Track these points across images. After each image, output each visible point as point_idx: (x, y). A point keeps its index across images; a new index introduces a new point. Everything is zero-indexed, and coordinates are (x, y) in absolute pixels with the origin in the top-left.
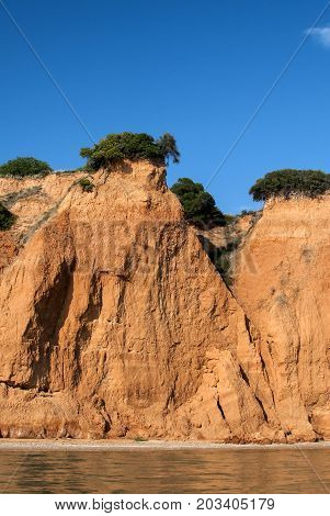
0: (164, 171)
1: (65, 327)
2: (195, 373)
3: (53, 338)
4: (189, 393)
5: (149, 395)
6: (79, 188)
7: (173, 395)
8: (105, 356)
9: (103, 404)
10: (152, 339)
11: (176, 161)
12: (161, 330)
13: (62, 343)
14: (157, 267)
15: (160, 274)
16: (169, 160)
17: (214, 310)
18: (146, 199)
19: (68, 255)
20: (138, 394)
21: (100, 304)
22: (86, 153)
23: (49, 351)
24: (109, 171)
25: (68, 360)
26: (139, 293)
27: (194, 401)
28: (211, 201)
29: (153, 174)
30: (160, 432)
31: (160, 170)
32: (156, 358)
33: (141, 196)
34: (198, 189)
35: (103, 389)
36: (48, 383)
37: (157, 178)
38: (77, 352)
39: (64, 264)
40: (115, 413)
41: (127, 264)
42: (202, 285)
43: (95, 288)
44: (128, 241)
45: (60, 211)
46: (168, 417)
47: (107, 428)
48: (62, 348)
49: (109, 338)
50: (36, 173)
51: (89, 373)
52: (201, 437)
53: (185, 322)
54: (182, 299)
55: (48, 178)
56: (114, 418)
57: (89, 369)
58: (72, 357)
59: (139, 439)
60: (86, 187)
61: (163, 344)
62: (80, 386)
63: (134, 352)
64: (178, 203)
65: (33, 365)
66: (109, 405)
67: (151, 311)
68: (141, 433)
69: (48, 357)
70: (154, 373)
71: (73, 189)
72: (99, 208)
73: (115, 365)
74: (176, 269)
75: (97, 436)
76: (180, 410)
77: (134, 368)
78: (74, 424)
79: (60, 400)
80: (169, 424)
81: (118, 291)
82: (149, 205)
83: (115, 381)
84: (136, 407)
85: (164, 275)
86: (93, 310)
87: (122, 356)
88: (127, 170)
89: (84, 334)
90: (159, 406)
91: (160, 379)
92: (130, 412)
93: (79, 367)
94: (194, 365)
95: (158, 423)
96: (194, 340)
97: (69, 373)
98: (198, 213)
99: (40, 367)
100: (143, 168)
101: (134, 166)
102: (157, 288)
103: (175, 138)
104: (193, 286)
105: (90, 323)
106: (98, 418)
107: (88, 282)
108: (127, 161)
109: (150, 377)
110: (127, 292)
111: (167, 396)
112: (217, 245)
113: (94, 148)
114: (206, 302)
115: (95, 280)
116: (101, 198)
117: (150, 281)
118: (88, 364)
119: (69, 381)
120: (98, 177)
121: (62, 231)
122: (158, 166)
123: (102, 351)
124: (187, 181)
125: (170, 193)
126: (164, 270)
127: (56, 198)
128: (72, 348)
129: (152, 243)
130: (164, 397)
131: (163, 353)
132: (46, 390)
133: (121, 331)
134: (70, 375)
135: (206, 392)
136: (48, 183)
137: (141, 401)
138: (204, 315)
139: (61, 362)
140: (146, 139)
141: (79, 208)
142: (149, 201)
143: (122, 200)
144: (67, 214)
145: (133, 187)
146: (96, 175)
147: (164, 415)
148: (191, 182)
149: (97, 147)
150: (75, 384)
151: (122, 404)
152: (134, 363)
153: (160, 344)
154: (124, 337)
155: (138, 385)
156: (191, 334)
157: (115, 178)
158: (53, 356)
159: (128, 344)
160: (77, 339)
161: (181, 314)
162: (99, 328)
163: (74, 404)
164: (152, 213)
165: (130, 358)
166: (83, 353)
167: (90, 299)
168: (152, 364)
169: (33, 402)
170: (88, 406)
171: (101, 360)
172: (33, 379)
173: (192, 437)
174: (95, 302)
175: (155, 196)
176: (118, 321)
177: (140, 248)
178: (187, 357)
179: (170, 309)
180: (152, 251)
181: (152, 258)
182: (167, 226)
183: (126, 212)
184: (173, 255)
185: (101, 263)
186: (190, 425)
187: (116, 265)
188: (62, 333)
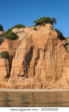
2: (61, 73)
3: (29, 65)
4: (60, 78)
5: (51, 78)
6: (34, 30)
7: (56, 78)
8: (41, 69)
9: (40, 80)
10: (51, 65)
11: (56, 24)
12: (53, 63)
13: (31, 66)
14: (52, 48)
15: (53, 50)
16: (54, 23)
17: (65, 58)
19: (32, 45)
20: (48, 78)
21: (39, 57)
22: (35, 22)
23: (28, 68)
24: (40, 26)
25: (32, 70)
26: (48, 54)
27: (61, 80)
29: (51, 26)
30: (54, 87)
31: (52, 26)
32: (52, 69)
33: (48, 31)
35: (40, 77)
36: (28, 75)
37: (52, 27)
38: (34, 68)
39: (31, 47)
40: (43, 82)
41: (46, 47)
42: (62, 52)
43: (38, 53)
44: (46, 41)
45: (29, 35)
46: (55, 83)
47: (42, 86)
48: (31, 67)
49: (41, 65)
50: (22, 27)
51: (37, 73)
52: (63, 88)
53: (59, 61)
54: (58, 56)
55: (25, 28)
56: (43, 84)
57: (37, 72)
58: (33, 69)
59: (49, 89)
60: (35, 29)
61: (54, 66)
62: (35, 76)
63: (47, 68)
65: (24, 71)
66: (42, 81)
67: (51, 58)
68: (49, 87)
69: (28, 69)
70: (52, 73)
71: (32, 30)
72: (39, 34)
73: (43, 71)
74: (56, 49)
75: (40, 88)
76: (58, 82)
77: (48, 72)
78: (34, 85)
80: (56, 85)
81: (44, 53)
83: (43, 75)
84: (48, 81)
86: (38, 58)
87: (44, 69)
88: (45, 26)
89: (36, 64)
90: (53, 81)
91: (53, 75)
92: (47, 82)
93: (35, 71)
94: (61, 71)
95: (53, 85)
96: (61, 65)
97: (32, 73)
99: (26, 71)
100: (48, 25)
101: (46, 25)
102: (52, 53)
104: (60, 53)
105: (37, 61)
106: (40, 84)
108: (45, 24)
109: (51, 74)
110: (46, 54)
111: (55, 78)
113: (37, 21)
114: (63, 56)
115: (38, 51)
116: (39, 32)
118: (37, 71)
119: (32, 75)
120: (38, 27)
121: (30, 39)
122: (52, 25)
123: (40, 68)
125: (54, 31)
127: (28, 33)
128: (33, 67)
129: (51, 43)
130: (54, 79)
131: (54, 68)
132: (27, 77)
133: (44, 63)
134: (33, 73)
135: (64, 77)
136: (26, 29)
137: (49, 80)
138: (63, 60)
139: (31, 70)
141: (34, 34)
142: (50, 33)
143: (44, 33)
144: (31, 36)
145: (46, 29)
146: (37, 27)
149: (38, 20)
150: (34, 76)
151: (45, 80)
152: (47, 71)
154: (45, 65)
155: (48, 76)
157: (42, 27)
158: (29, 69)
159: (46, 66)
160: (34, 65)
161: (58, 59)
162: (39, 62)
163: (34, 80)
164: (51, 35)
165: (46, 69)
166: (36, 68)
167: (37, 55)
168: (52, 71)
169: (24, 80)
170: (37, 81)
171: (40, 70)
172: (24, 74)
173: (61, 88)
174: (38, 56)
175: (51, 31)
176: (44, 61)
177: (48, 44)
178: (59, 69)
179: (55, 58)
180: (51, 44)
181: (51, 46)
182: (54, 39)
183: (45, 35)
184: (56, 46)
185: (40, 47)
186: (61, 85)
187: (43, 48)
188: (31, 63)
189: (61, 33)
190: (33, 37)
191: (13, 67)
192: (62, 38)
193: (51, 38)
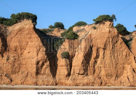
0: (113, 24)
3: (88, 63)
4: (121, 75)
5: (111, 76)
7: (117, 76)
9: (100, 78)
10: (111, 63)
11: (116, 21)
12: (113, 61)
13: (91, 64)
14: (112, 46)
16: (114, 20)
17: (126, 55)
18: (109, 30)
19: (91, 44)
20: (109, 75)
21: (99, 55)
22: (94, 20)
23: (88, 66)
24: (100, 24)
26: (108, 52)
27: (122, 77)
28: (125, 29)
29: (110, 24)
30: (114, 84)
32: (113, 67)
33: (108, 30)
34: (122, 26)
35: (100, 75)
36: (88, 74)
37: (111, 25)
39: (90, 46)
41: (105, 46)
42: (123, 50)
43: (98, 52)
44: (105, 40)
45: (89, 34)
46: (116, 81)
47: (101, 83)
49: (101, 63)
50: (83, 25)
51: (97, 71)
52: (124, 85)
53: (119, 58)
54: (118, 53)
55: (86, 26)
56: (103, 81)
57: (97, 70)
58: (93, 68)
59: (109, 86)
60: (95, 28)
61: (114, 64)
62: (95, 74)
63: (107, 66)
64: (117, 31)
65: (84, 70)
66: (102, 78)
67: (111, 56)
68: (109, 84)
69: (87, 68)
70: (112, 71)
71: (92, 29)
72: (98, 33)
73: (103, 69)
74: (117, 46)
75: (99, 85)
76: (119, 79)
77: (107, 70)
78: (94, 83)
79: (91, 77)
80: (116, 82)
81: (103, 52)
82: (110, 32)
83: (103, 73)
85: (114, 48)
86: (97, 57)
87: (104, 67)
88: (104, 23)
89: (96, 62)
90: (114, 78)
91: (114, 72)
92: (107, 80)
93: (95, 70)
94: (122, 69)
95: (113, 82)
96: (122, 62)
97: (92, 71)
98: (122, 32)
99: (86, 70)
100: (108, 23)
101: (106, 22)
102: (112, 51)
103: (115, 15)
104: (121, 50)
105: (97, 60)
106: (99, 81)
107: (96, 50)
108: (104, 21)
110: (105, 52)
111: (115, 76)
112: (128, 40)
113: (96, 19)
114: (124, 54)
115: (97, 50)
116: (98, 31)
117: (110, 49)
118: (97, 69)
119: (92, 73)
121: (89, 39)
122: (111, 22)
123: (100, 66)
125: (114, 28)
126: (114, 46)
127: (88, 31)
128: (93, 66)
129: (111, 41)
131: (114, 66)
132: (87, 75)
133: (104, 61)
134: (93, 72)
135: (125, 75)
136: (86, 27)
137: (109, 77)
138: (124, 57)
139: (90, 69)
140: (108, 16)
141: (93, 33)
143: (103, 31)
144: (90, 35)
145: (105, 27)
146: (97, 25)
147: (115, 80)
148: (120, 24)
150: (94, 73)
151: (105, 78)
152: (107, 68)
153: (113, 64)
154: (105, 63)
155: (109, 73)
156: (121, 61)
157: (101, 26)
158: (88, 67)
160: (94, 63)
161: (118, 57)
162: (99, 61)
163: (94, 78)
166: (95, 67)
167: (97, 54)
168: (112, 68)
169: (84, 78)
170: (97, 78)
171: (100, 68)
172: (84, 73)
173: (122, 85)
175: (111, 29)
176: (103, 59)
177: (108, 42)
178: (120, 67)
179: (116, 55)
180: (110, 42)
181: (111, 44)
182: (114, 36)
183: (104, 34)
184: (116, 43)
185: (99, 46)
186: (121, 83)
187: (102, 46)
188: (90, 62)
189: (125, 27)
190: (93, 37)
191: (73, 66)
192: (126, 33)
193: (110, 36)
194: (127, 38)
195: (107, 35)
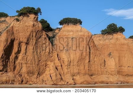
0: (38, 17)
1: (11, 56)
2: (44, 68)
3: (9, 58)
4: (43, 73)
5: (33, 73)
6: (16, 20)
7: (39, 73)
8: (22, 63)
9: (21, 75)
10: (34, 59)
11: (41, 14)
12: (36, 57)
13: (11, 60)
14: (35, 41)
15: (36, 43)
16: (39, 14)
17: (49, 52)
19: (13, 37)
20: (30, 73)
21: (21, 50)
22: (17, 11)
24: (24, 16)
25: (12, 64)
26: (30, 47)
27: (44, 75)
28: (49, 25)
29: (35, 17)
30: (36, 82)
31: (37, 17)
33: (31, 23)
34: (46, 22)
35: (21, 72)
36: (7, 70)
37: (36, 19)
38: (15, 62)
39: (11, 40)
40: (24, 78)
41: (28, 40)
42: (47, 46)
43: (19, 46)
44: (28, 34)
45: (11, 26)
46: (38, 79)
47: (22, 82)
48: (11, 61)
49: (23, 58)
50: (4, 16)
51: (18, 68)
52: (46, 84)
53: (42, 55)
54: (41, 49)
55: (8, 18)
56: (24, 79)
57: (18, 67)
58: (13, 63)
59: (30, 84)
60: (18, 20)
61: (37, 60)
62: (15, 71)
63: (29, 62)
64: (41, 25)
65: (3, 65)
66: (23, 76)
67: (34, 52)
70: (34, 68)
71: (14, 21)
72: (21, 26)
73: (24, 66)
74: (40, 41)
75: (20, 84)
76: (41, 77)
77: (29, 67)
78: (14, 80)
79: (10, 74)
80: (38, 80)
81: (25, 47)
82: (34, 25)
83: (24, 70)
84: (29, 76)
85: (37, 43)
86: (19, 52)
87: (26, 63)
88: (28, 16)
89: (16, 58)
90: (35, 76)
91: (36, 69)
92: (28, 77)
93: (15, 66)
94: (44, 66)
95: (35, 80)
96: (44, 60)
97: (12, 68)
98: (45, 28)
99: (5, 66)
100: (32, 16)
101: (30, 15)
102: (35, 46)
103: (41, 9)
104: (44, 46)
105: (18, 55)
106: (20, 79)
107: (18, 44)
108: (28, 14)
109: (33, 69)
110: (28, 47)
111: (37, 73)
112: (50, 36)
113: (20, 10)
114: (47, 50)
115: (20, 44)
116: (21, 23)
117: (33, 44)
118: (18, 65)
119: (12, 70)
120: (21, 18)
121: (11, 31)
122: (36, 16)
123: (21, 62)
124: (43, 20)
125: (39, 22)
126: (37, 42)
127: (10, 23)
128: (13, 61)
129: (34, 35)
130: (36, 74)
131: (37, 63)
132: (6, 72)
133: (26, 57)
134: (13, 68)
135: (47, 73)
137: (31, 75)
138: (47, 53)
139: (10, 65)
140: (33, 9)
141: (16, 26)
142: (34, 24)
143: (27, 24)
144: (12, 27)
145: (29, 20)
146: (20, 17)
147: (37, 78)
149: (21, 10)
151: (26, 75)
152: (29, 65)
153: (36, 60)
154: (27, 58)
155: (30, 70)
156: (43, 58)
157: (25, 18)
158: (8, 63)
159: (28, 60)
160: (15, 59)
161: (41, 53)
162: (20, 56)
163: (14, 75)
164: (34, 27)
165: (28, 64)
166: (16, 63)
168: (34, 65)
169: (3, 75)
170: (17, 76)
171: (21, 64)
172: (3, 69)
173: (44, 84)
174: (19, 50)
175: (35, 23)
176: (25, 54)
177: (31, 36)
178: (43, 64)
179: (39, 51)
180: (34, 37)
181: (34, 39)
182: (38, 31)
183: (28, 27)
184: (39, 38)
185: (21, 40)
186: (43, 81)
187: (25, 40)
188: (11, 57)
189: (48, 23)
190: (15, 29)
192: (49, 29)
193: (34, 31)
194: (50, 34)
195: (30, 29)
